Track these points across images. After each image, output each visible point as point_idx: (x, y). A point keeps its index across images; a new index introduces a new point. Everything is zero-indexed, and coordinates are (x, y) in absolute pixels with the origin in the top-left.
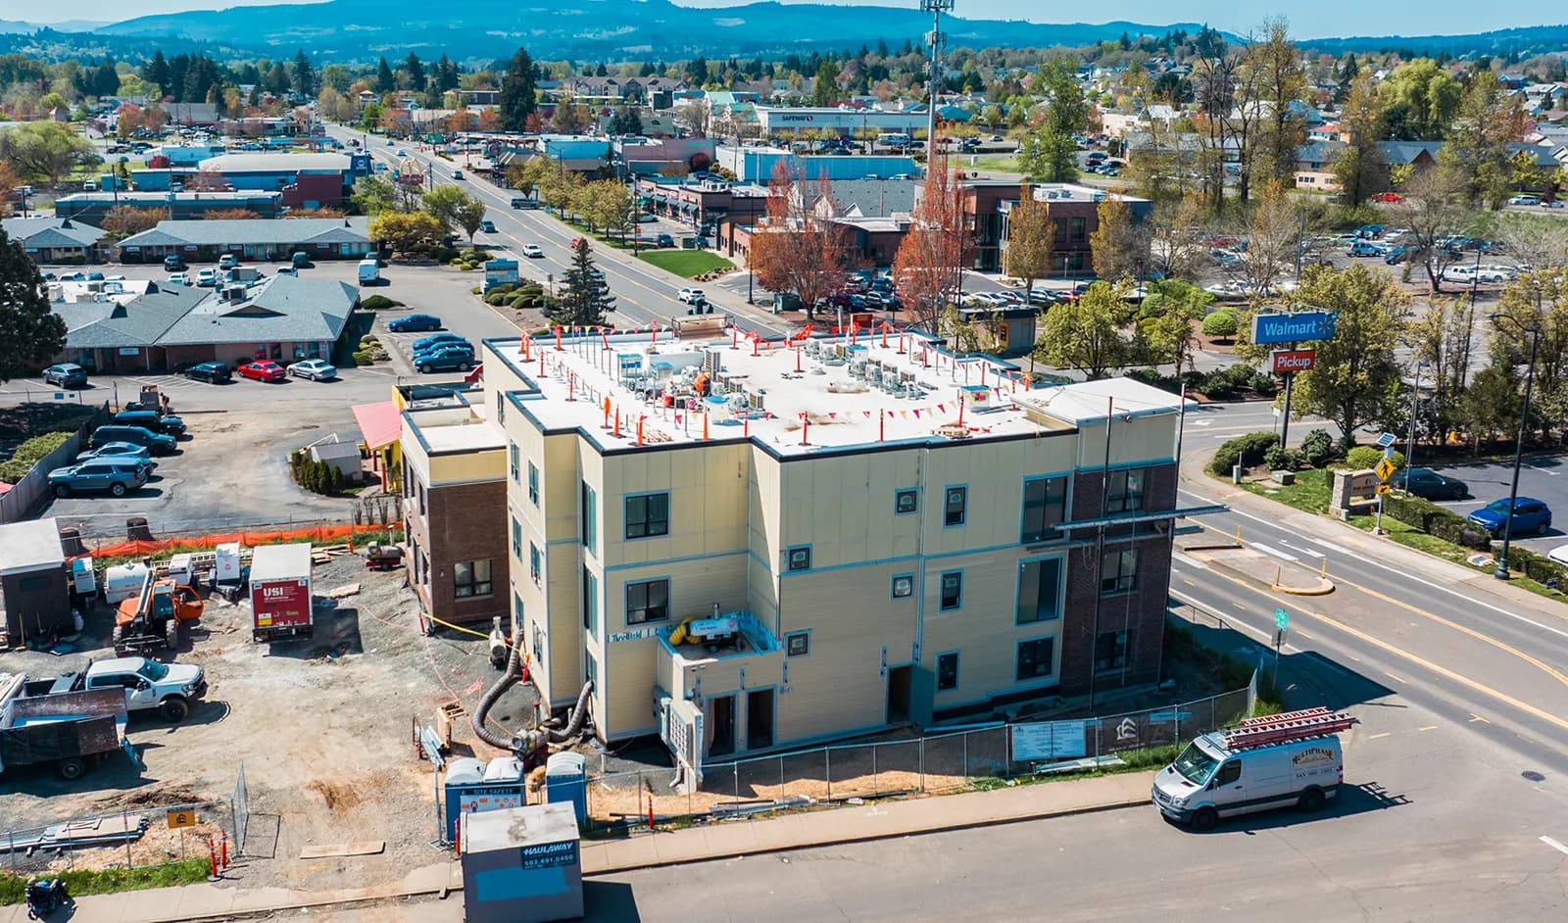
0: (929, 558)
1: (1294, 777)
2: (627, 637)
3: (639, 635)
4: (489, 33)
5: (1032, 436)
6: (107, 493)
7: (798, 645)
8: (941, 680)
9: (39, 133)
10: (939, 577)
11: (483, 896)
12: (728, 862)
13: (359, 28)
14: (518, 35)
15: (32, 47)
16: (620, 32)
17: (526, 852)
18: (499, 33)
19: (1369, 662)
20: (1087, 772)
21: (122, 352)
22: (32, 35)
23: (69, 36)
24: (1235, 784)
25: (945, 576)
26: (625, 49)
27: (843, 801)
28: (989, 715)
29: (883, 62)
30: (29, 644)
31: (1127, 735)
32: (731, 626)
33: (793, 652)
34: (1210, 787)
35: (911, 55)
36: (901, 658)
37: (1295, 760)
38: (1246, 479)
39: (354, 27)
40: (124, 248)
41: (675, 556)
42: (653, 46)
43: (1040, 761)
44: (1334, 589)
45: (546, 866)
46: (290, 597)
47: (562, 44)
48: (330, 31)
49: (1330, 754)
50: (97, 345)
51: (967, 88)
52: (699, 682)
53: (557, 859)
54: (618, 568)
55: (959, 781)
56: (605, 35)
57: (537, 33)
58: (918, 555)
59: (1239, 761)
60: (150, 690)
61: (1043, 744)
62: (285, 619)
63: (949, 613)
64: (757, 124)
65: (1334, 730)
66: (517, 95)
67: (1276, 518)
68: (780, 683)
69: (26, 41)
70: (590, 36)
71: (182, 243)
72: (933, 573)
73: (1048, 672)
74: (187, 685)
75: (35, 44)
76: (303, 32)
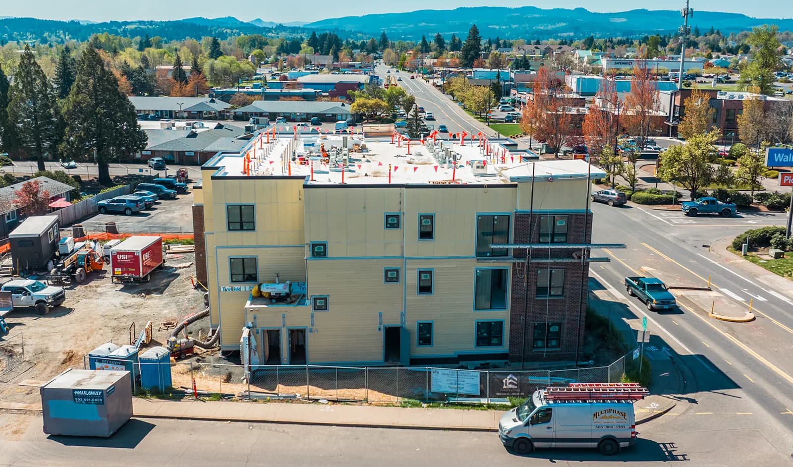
0: (408, 259)
1: (594, 427)
2: (232, 289)
3: (239, 289)
4: (490, 26)
5: (482, 186)
6: (123, 213)
7: (321, 304)
8: (420, 339)
9: (228, 63)
10: (416, 273)
11: (52, 415)
12: (219, 423)
13: (426, 24)
14: (504, 27)
15: (272, 33)
16: (557, 26)
17: (76, 392)
18: (495, 26)
19: (739, 366)
20: (480, 406)
21: (187, 154)
22: (274, 27)
23: (290, 28)
24: (546, 425)
25: (421, 272)
26: (559, 34)
27: (316, 401)
28: (457, 365)
29: (696, 39)
30: (22, 274)
31: (510, 386)
32: (285, 289)
33: (317, 308)
34: (527, 424)
35: (713, 35)
36: (393, 321)
37: (595, 415)
38: (748, 254)
39: (423, 24)
40: (235, 113)
41: (260, 244)
42: (575, 33)
43: (453, 395)
44: (754, 319)
45: (87, 402)
46: (131, 261)
47: (527, 32)
48: (412, 26)
49: (624, 415)
50: (175, 150)
51: (740, 51)
52: (255, 318)
53: (93, 400)
54: (222, 247)
55: (394, 399)
56: (550, 27)
57: (514, 26)
58: (402, 257)
59: (551, 409)
60: (30, 296)
61: (451, 384)
62: (128, 272)
63: (424, 297)
64: (599, 67)
65: (629, 398)
66: (470, 50)
67: (752, 276)
68: (309, 327)
69: (270, 30)
70: (542, 28)
71: (262, 111)
72: (411, 269)
73: (500, 344)
74: (48, 296)
75: (274, 32)
76: (399, 26)
